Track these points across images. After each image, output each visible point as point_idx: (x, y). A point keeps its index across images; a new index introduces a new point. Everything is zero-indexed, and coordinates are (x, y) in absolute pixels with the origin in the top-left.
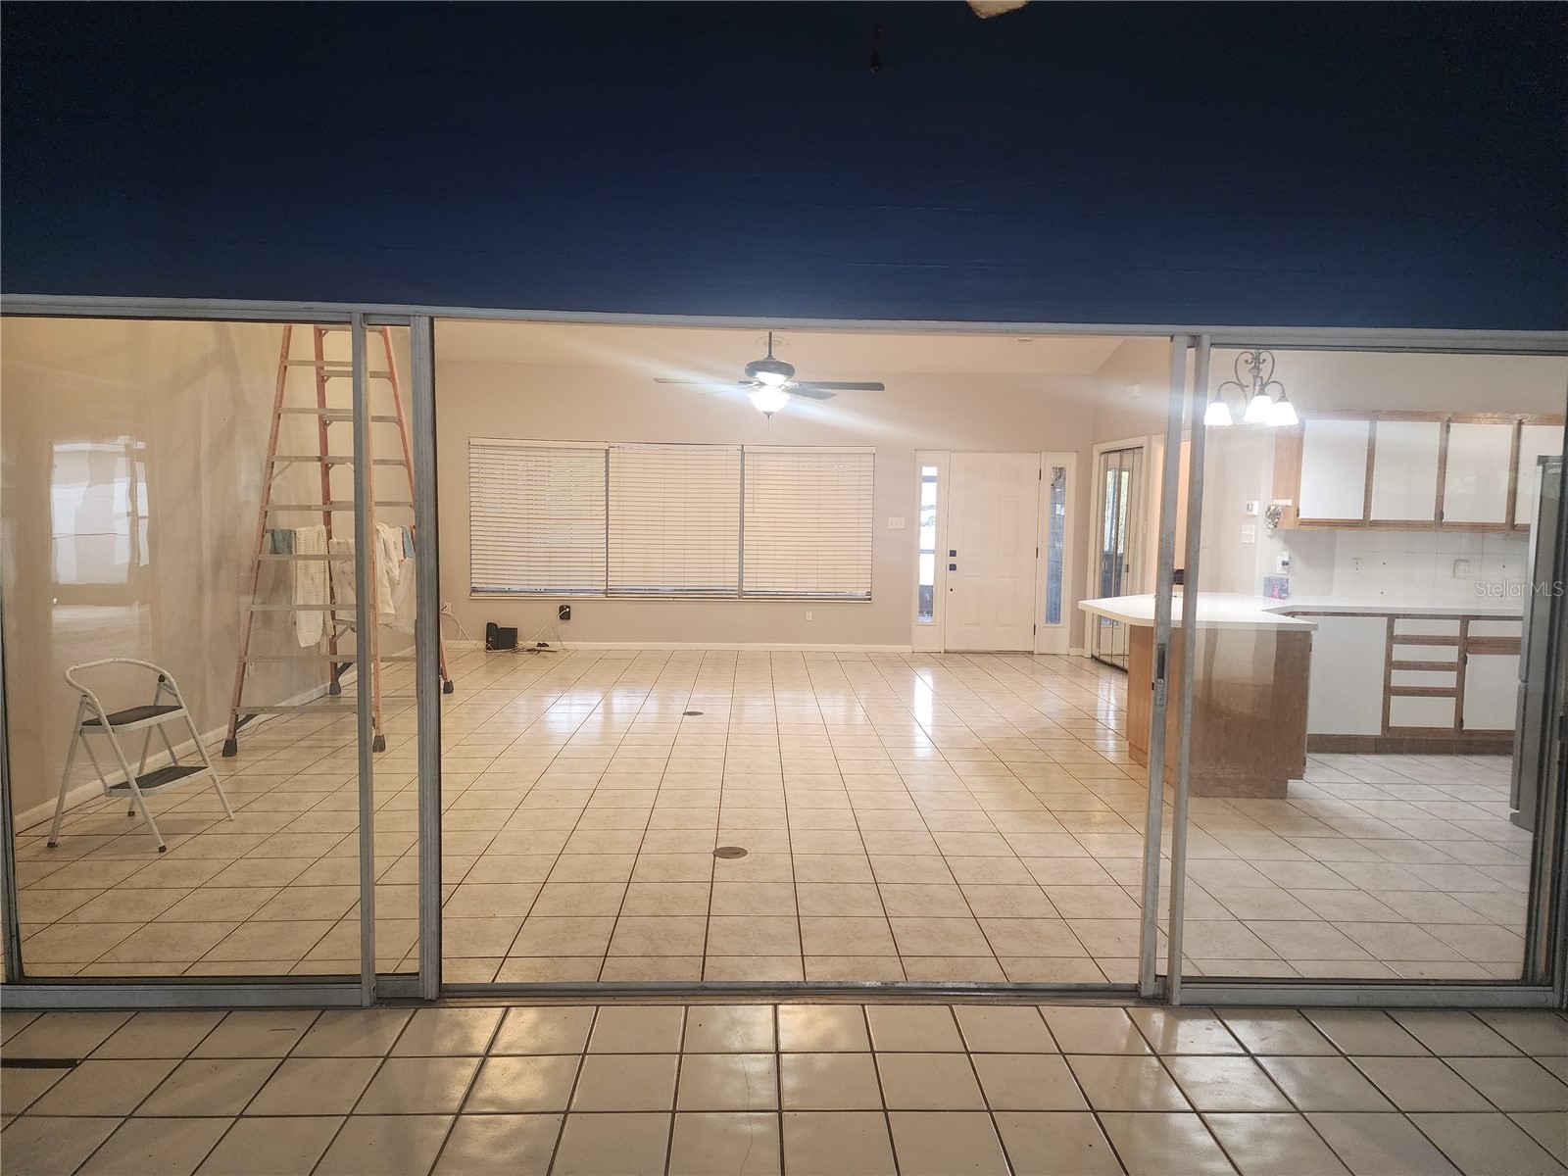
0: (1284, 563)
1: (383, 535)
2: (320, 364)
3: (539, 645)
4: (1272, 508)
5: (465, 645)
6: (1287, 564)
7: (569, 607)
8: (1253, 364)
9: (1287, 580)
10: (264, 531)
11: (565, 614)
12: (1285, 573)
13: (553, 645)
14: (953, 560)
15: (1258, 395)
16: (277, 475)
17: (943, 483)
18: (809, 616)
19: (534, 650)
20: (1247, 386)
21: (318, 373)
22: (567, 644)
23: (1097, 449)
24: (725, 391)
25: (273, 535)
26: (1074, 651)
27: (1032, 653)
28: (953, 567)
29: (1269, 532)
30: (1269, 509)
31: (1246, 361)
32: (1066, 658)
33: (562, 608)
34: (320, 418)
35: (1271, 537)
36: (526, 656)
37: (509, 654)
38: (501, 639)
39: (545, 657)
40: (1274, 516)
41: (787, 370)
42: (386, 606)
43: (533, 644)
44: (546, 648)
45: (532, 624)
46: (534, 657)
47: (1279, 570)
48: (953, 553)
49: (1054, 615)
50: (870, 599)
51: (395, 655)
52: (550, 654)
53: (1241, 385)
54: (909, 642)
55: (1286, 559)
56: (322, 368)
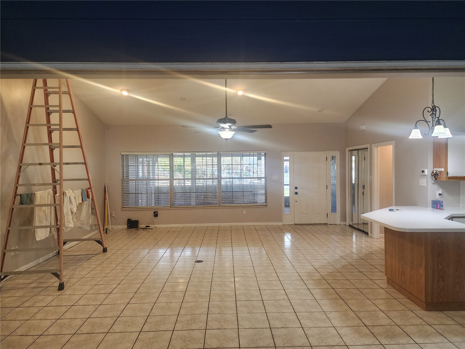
0: (440, 194)
1: (68, 195)
2: (49, 125)
3: (147, 226)
4: (435, 172)
5: (120, 227)
6: (441, 195)
7: (157, 212)
8: (432, 112)
9: (443, 201)
10: (16, 195)
11: (156, 215)
12: (441, 198)
13: (152, 226)
14: (296, 191)
15: (437, 125)
16: (22, 171)
17: (291, 161)
18: (245, 212)
19: (144, 228)
20: (429, 122)
21: (48, 130)
22: (157, 226)
23: (347, 150)
24: (211, 131)
25: (21, 197)
26: (342, 223)
27: (327, 224)
28: (296, 193)
29: (433, 182)
30: (433, 172)
31: (428, 111)
32: (339, 225)
33: (155, 213)
34: (50, 147)
35: (433, 184)
36: (141, 230)
37: (135, 231)
38: (133, 224)
39: (148, 231)
40: (435, 176)
41: (233, 122)
42: (70, 224)
43: (143, 226)
44: (149, 228)
45: (144, 218)
46: (145, 232)
47: (438, 197)
48: (296, 188)
49: (334, 209)
50: (267, 206)
51: (83, 238)
52: (150, 230)
53: (426, 121)
54: (281, 221)
55: (441, 192)
56: (50, 127)
